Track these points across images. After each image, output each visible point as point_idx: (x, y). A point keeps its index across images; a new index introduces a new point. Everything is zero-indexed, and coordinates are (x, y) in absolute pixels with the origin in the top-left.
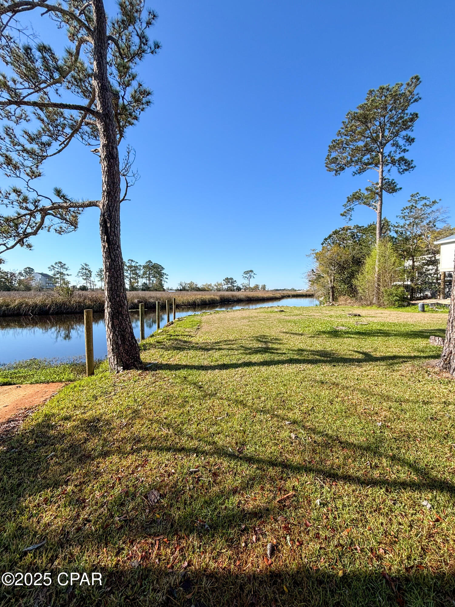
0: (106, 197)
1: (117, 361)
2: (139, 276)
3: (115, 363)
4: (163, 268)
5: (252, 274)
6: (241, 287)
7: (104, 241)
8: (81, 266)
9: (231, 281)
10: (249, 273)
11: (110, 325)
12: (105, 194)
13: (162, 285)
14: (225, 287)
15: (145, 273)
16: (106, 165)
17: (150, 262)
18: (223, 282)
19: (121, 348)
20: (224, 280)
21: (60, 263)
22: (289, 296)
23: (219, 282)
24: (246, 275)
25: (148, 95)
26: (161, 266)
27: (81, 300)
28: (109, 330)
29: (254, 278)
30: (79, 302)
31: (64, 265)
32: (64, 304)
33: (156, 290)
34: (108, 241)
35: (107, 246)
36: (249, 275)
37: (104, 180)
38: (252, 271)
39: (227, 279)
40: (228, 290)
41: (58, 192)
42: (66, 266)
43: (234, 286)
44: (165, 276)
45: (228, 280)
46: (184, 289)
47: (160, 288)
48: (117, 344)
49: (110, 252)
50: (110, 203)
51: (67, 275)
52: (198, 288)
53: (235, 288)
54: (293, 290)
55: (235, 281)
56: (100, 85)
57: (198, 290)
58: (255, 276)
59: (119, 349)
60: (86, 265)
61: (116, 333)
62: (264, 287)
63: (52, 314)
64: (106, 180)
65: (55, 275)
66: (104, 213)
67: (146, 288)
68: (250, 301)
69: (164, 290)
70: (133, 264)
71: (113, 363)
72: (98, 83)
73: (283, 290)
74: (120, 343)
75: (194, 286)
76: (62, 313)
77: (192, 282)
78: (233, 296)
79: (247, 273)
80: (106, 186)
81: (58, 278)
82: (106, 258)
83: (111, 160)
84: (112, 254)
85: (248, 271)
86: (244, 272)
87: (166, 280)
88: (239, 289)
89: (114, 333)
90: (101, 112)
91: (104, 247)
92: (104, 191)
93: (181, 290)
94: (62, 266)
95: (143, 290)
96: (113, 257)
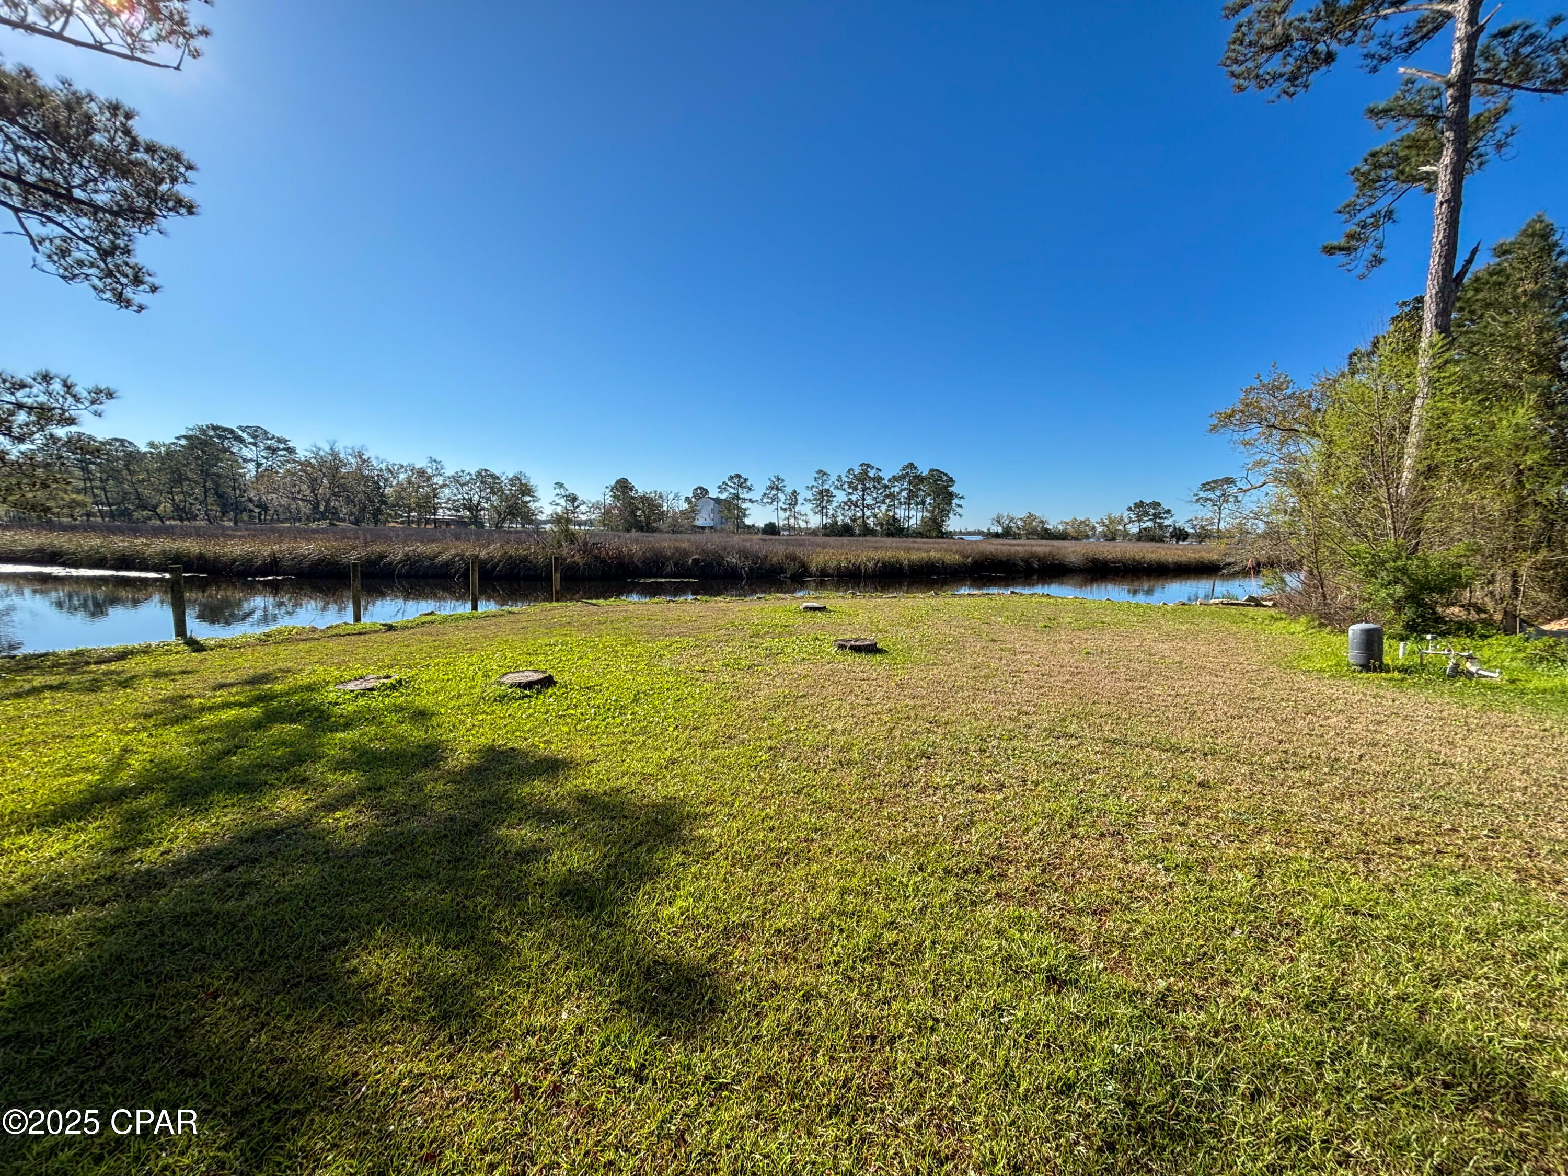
4: (953, 481)
5: (1233, 491)
6: (1189, 529)
8: (769, 483)
9: (1152, 511)
10: (1220, 487)
14: (1134, 529)
17: (911, 466)
18: (1126, 514)
20: (1130, 509)
21: (739, 476)
23: (1116, 514)
24: (1208, 494)
26: (946, 475)
29: (1236, 501)
31: (746, 480)
36: (1218, 493)
38: (1230, 481)
39: (1140, 505)
40: (1145, 536)
42: (749, 484)
43: (1161, 526)
44: (957, 501)
45: (1140, 509)
46: (1007, 533)
51: (751, 501)
52: (1048, 531)
53: (1167, 532)
55: (1168, 511)
57: (1048, 535)
58: (1240, 494)
69: (942, 535)
70: (871, 474)
75: (1037, 526)
77: (1031, 517)
79: (1209, 486)
85: (1216, 482)
86: (1204, 485)
87: (958, 509)
88: (1180, 535)
93: (997, 535)
94: (740, 485)
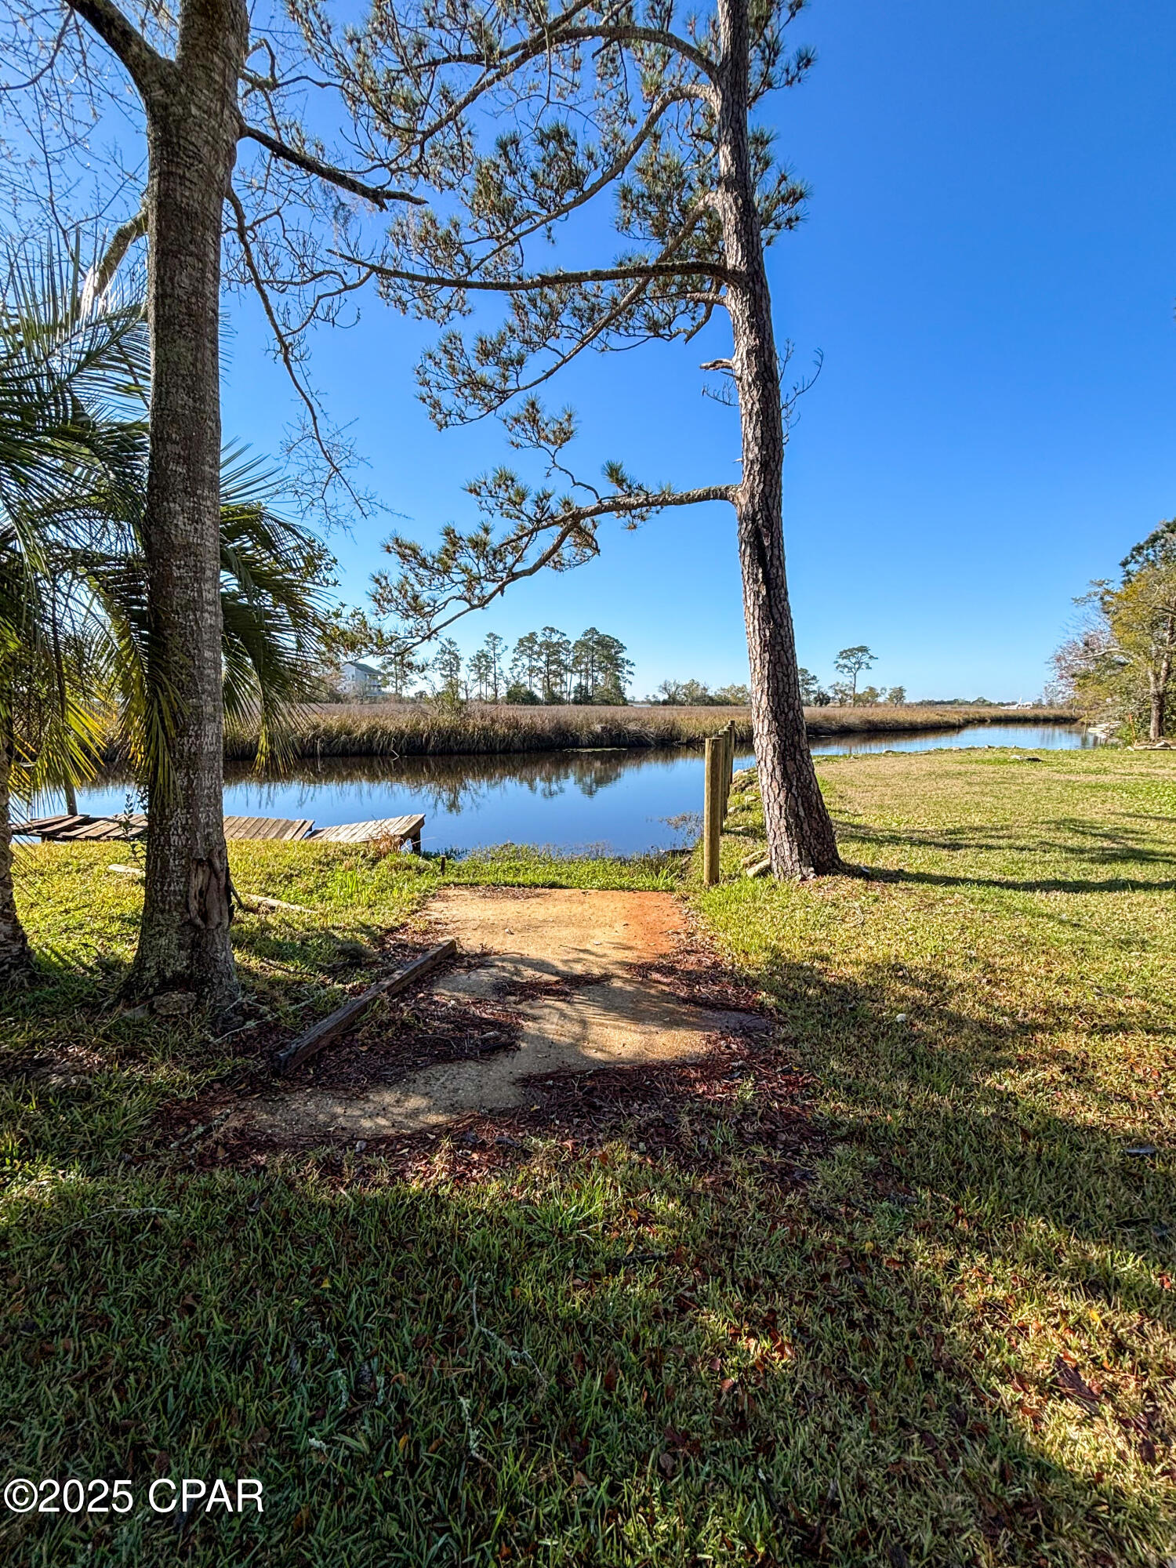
0: (760, 474)
1: (800, 854)
2: (566, 668)
3: (795, 857)
4: (622, 647)
5: (865, 659)
6: (831, 694)
7: (756, 581)
10: (855, 656)
11: (778, 773)
12: (757, 467)
13: (620, 691)
15: (577, 661)
16: (756, 398)
17: (593, 631)
19: (805, 826)
22: (982, 722)
24: (844, 662)
25: (796, 200)
26: (617, 641)
27: (488, 722)
28: (774, 784)
29: (868, 668)
30: (484, 728)
32: (454, 731)
33: (607, 703)
34: (767, 580)
35: (764, 592)
36: (854, 660)
37: (750, 436)
38: (863, 649)
41: (614, 474)
44: (627, 668)
46: (671, 701)
47: (617, 697)
48: (797, 816)
49: (770, 606)
50: (767, 489)
52: (711, 698)
53: (812, 697)
54: (982, 703)
55: (814, 678)
56: (740, 201)
57: (710, 701)
58: (872, 663)
59: (802, 829)
60: (450, 643)
61: (794, 790)
62: (898, 695)
63: (434, 754)
64: (758, 433)
65: (384, 667)
66: (755, 513)
67: (583, 698)
68: (875, 731)
69: (625, 703)
70: (555, 638)
71: (787, 859)
72: (735, 200)
73: (950, 703)
74: (802, 813)
75: (699, 693)
76: (450, 753)
77: (693, 683)
78: (827, 718)
79: (846, 654)
80: (756, 449)
81: (390, 674)
82: (762, 620)
83: (769, 385)
84: (775, 610)
85: (851, 650)
86: (841, 653)
87: (629, 677)
88: (824, 700)
89: (789, 790)
90: (743, 269)
91: (757, 594)
92: (752, 462)
93: (665, 703)
95: (576, 702)
96: (777, 616)
